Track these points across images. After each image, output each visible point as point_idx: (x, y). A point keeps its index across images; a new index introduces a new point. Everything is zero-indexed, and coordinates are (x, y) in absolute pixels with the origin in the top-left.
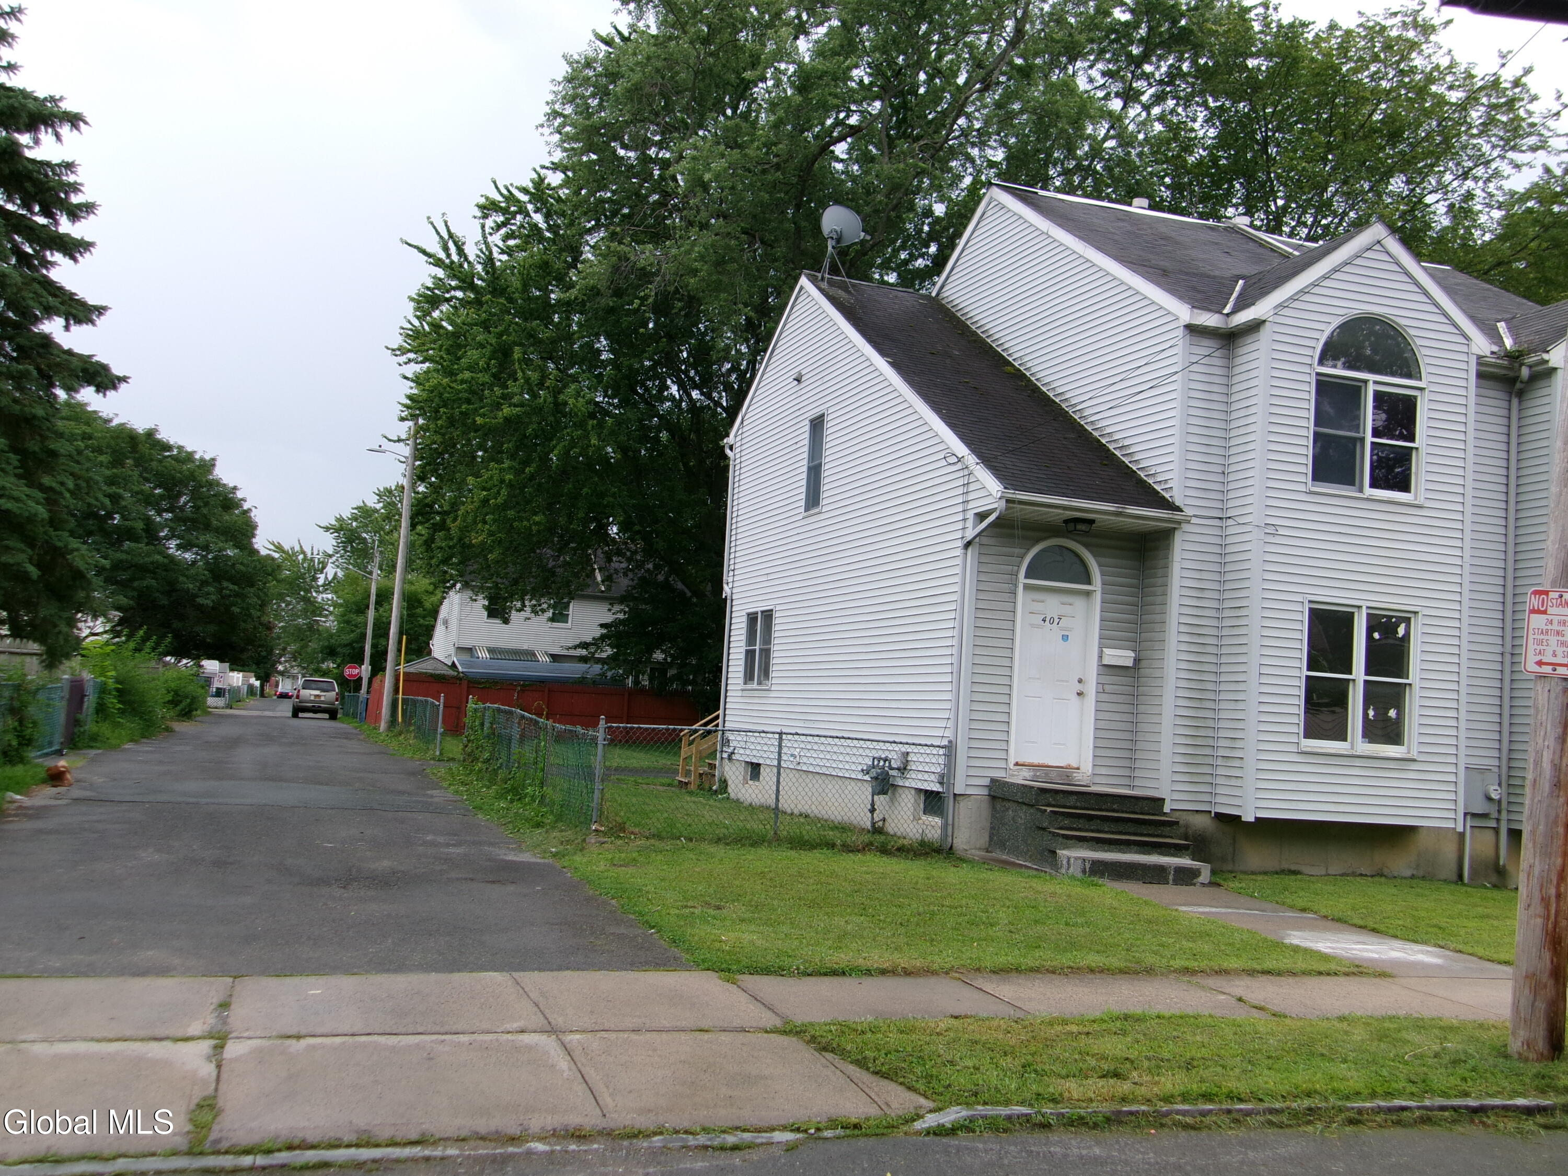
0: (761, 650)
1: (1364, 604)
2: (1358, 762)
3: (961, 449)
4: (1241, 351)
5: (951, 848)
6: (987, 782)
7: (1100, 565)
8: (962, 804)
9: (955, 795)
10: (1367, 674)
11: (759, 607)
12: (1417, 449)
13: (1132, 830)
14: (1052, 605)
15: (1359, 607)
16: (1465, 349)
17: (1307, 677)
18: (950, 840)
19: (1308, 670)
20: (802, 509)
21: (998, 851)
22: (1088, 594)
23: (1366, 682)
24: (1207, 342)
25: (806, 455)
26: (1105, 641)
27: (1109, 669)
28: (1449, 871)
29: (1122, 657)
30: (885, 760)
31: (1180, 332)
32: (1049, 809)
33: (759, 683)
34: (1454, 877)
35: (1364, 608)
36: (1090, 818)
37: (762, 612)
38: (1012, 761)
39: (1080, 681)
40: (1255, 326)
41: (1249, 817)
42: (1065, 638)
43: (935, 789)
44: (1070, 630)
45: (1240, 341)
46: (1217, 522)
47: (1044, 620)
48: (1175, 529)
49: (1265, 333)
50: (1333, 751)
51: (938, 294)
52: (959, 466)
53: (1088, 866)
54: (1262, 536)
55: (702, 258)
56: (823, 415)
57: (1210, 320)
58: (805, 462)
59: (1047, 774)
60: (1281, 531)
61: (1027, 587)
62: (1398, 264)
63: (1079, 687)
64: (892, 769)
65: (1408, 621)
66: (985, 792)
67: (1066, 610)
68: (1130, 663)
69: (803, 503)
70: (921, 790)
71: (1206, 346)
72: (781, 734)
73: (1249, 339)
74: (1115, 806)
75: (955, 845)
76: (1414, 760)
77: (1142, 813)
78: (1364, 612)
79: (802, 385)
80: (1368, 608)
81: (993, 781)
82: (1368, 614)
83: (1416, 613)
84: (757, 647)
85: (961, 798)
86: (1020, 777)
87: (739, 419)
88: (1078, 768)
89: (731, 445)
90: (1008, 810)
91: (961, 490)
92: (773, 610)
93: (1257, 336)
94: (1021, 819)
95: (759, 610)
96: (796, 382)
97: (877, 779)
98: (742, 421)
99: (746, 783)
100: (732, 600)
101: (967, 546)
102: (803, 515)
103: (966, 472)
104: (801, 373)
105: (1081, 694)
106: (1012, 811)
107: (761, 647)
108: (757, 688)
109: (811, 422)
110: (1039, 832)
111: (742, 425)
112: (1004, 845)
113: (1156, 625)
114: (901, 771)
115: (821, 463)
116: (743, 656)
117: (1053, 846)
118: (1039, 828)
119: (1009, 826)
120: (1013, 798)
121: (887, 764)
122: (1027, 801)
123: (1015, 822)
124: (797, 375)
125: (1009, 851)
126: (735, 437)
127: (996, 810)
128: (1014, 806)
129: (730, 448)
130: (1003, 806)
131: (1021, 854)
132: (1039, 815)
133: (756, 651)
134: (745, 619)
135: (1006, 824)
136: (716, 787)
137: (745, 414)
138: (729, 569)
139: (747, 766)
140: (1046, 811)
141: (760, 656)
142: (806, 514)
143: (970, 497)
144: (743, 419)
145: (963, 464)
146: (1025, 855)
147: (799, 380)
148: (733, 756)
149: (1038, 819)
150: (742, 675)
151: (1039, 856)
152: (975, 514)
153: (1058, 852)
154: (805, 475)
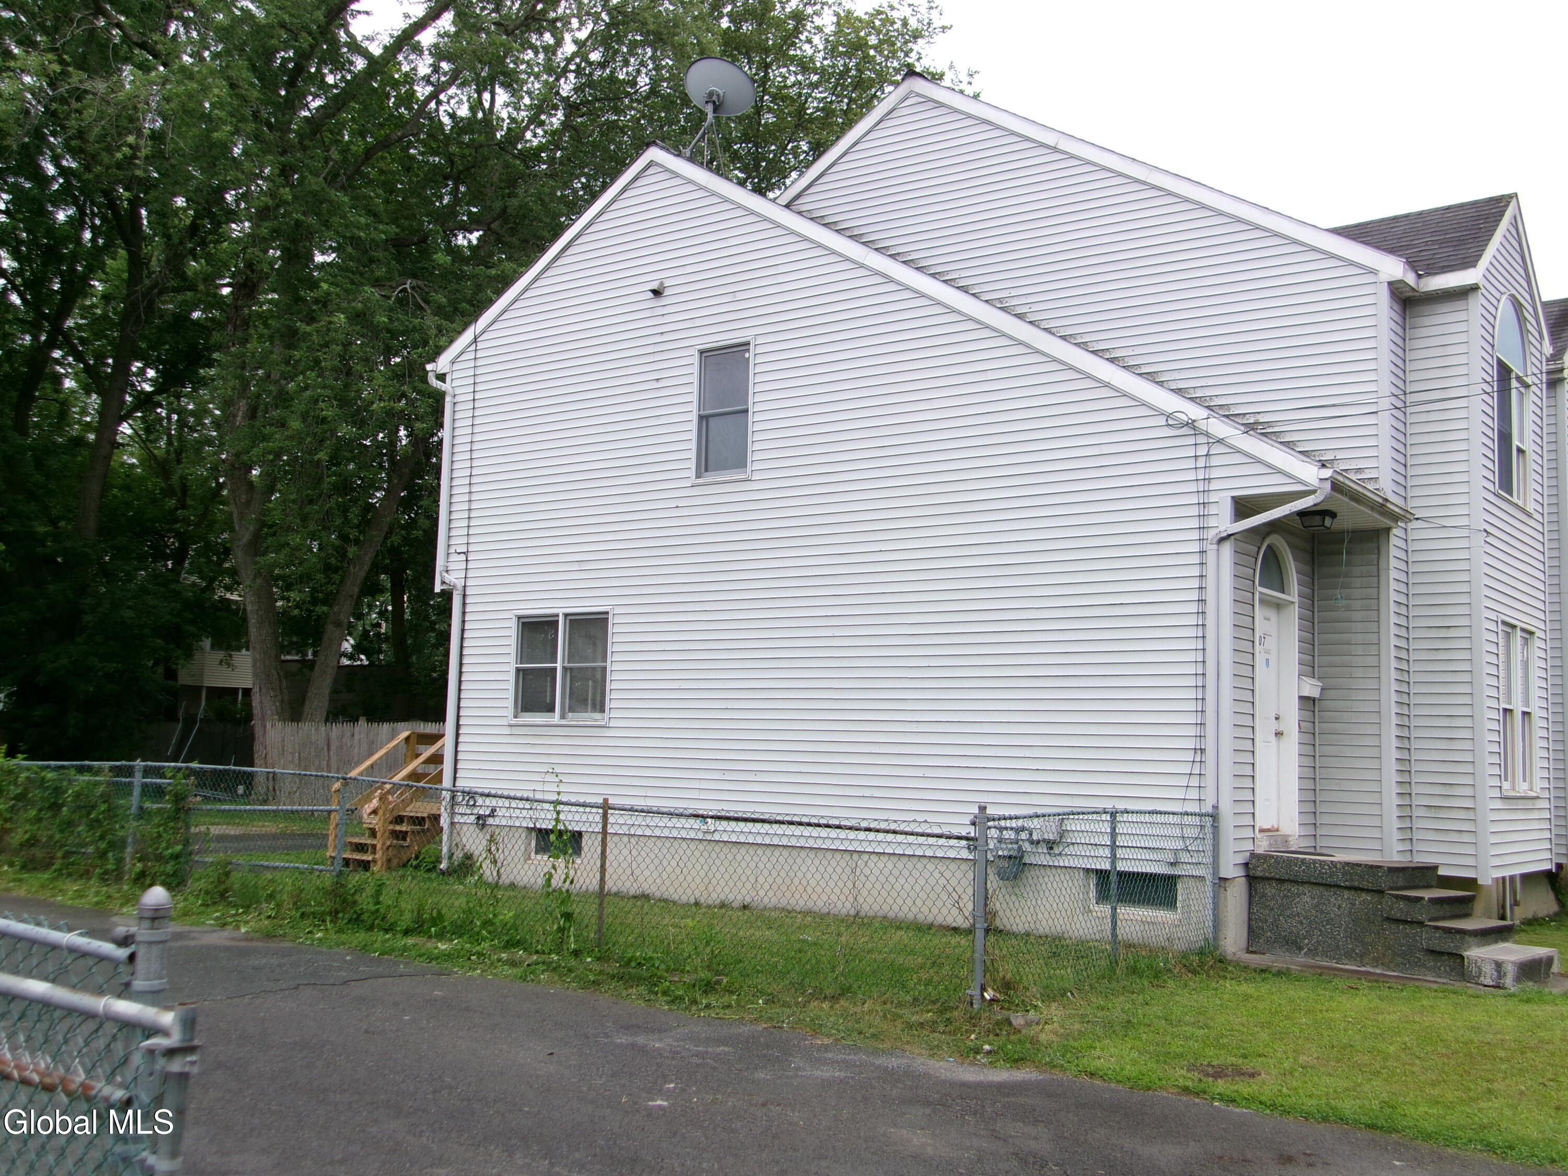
0: (565, 669)
1: (1519, 625)
2: (1520, 804)
4: (1427, 321)
7: (1297, 572)
8: (1229, 891)
9: (1220, 879)
11: (558, 606)
12: (1524, 452)
15: (1515, 627)
16: (1540, 348)
17: (1502, 709)
18: (1216, 942)
19: (1502, 701)
20: (693, 473)
21: (1279, 952)
23: (1520, 712)
24: (1395, 306)
25: (694, 398)
26: (1305, 668)
27: (1306, 702)
29: (1311, 688)
30: (1018, 830)
31: (1385, 291)
33: (563, 717)
35: (1518, 629)
36: (1442, 901)
37: (566, 615)
38: (1257, 828)
40: (1464, 292)
41: (1487, 879)
42: (1267, 662)
43: (1162, 872)
44: (1269, 652)
45: (1426, 309)
48: (1390, 529)
49: (1475, 303)
50: (1512, 794)
52: (1186, 430)
53: (1516, 970)
56: (748, 344)
57: (1409, 279)
58: (694, 407)
60: (1489, 539)
61: (1264, 602)
62: (1520, 244)
63: (1275, 726)
64: (1030, 841)
66: (1244, 872)
67: (1266, 627)
68: (1317, 694)
69: (693, 464)
70: (1088, 869)
71: (1396, 314)
73: (1444, 307)
74: (1417, 881)
76: (1538, 798)
78: (1519, 633)
79: (664, 301)
80: (1520, 629)
81: (1255, 856)
82: (1520, 636)
83: (1533, 634)
84: (559, 665)
85: (1228, 884)
86: (1262, 849)
87: (468, 335)
88: (1277, 830)
89: (444, 375)
90: (1298, 895)
91: (1191, 464)
92: (607, 613)
93: (1460, 304)
94: (1339, 907)
95: (561, 612)
96: (651, 295)
97: (1010, 857)
98: (475, 340)
99: (529, 858)
100: (464, 596)
101: (1222, 540)
102: (693, 480)
103: (1202, 439)
104: (662, 284)
105: (1279, 734)
106: (1313, 898)
107: (566, 665)
108: (563, 722)
109: (702, 352)
110: (1393, 926)
111: (473, 347)
112: (1294, 943)
113: (1353, 646)
114: (1051, 845)
115: (747, 411)
116: (512, 676)
117: (1449, 945)
118: (1397, 921)
119: (1306, 918)
120: (1319, 880)
121: (1024, 835)
122: (1364, 885)
123: (1322, 912)
124: (654, 286)
125: (1312, 952)
126: (453, 362)
127: (1264, 895)
128: (1317, 891)
129: (442, 377)
130: (1269, 890)
131: (1349, 955)
132: (1402, 904)
133: (555, 669)
134: (513, 624)
135: (1298, 914)
136: (443, 866)
137: (483, 332)
138: (452, 550)
139: (534, 834)
140: (1422, 898)
141: (571, 677)
142: (700, 481)
143: (1214, 474)
144: (475, 338)
145: (1194, 428)
146: (1361, 958)
147: (657, 293)
148: (490, 821)
149: (1401, 910)
150: (510, 703)
151: (1399, 959)
152: (1233, 497)
153: (1465, 954)
154: (694, 426)
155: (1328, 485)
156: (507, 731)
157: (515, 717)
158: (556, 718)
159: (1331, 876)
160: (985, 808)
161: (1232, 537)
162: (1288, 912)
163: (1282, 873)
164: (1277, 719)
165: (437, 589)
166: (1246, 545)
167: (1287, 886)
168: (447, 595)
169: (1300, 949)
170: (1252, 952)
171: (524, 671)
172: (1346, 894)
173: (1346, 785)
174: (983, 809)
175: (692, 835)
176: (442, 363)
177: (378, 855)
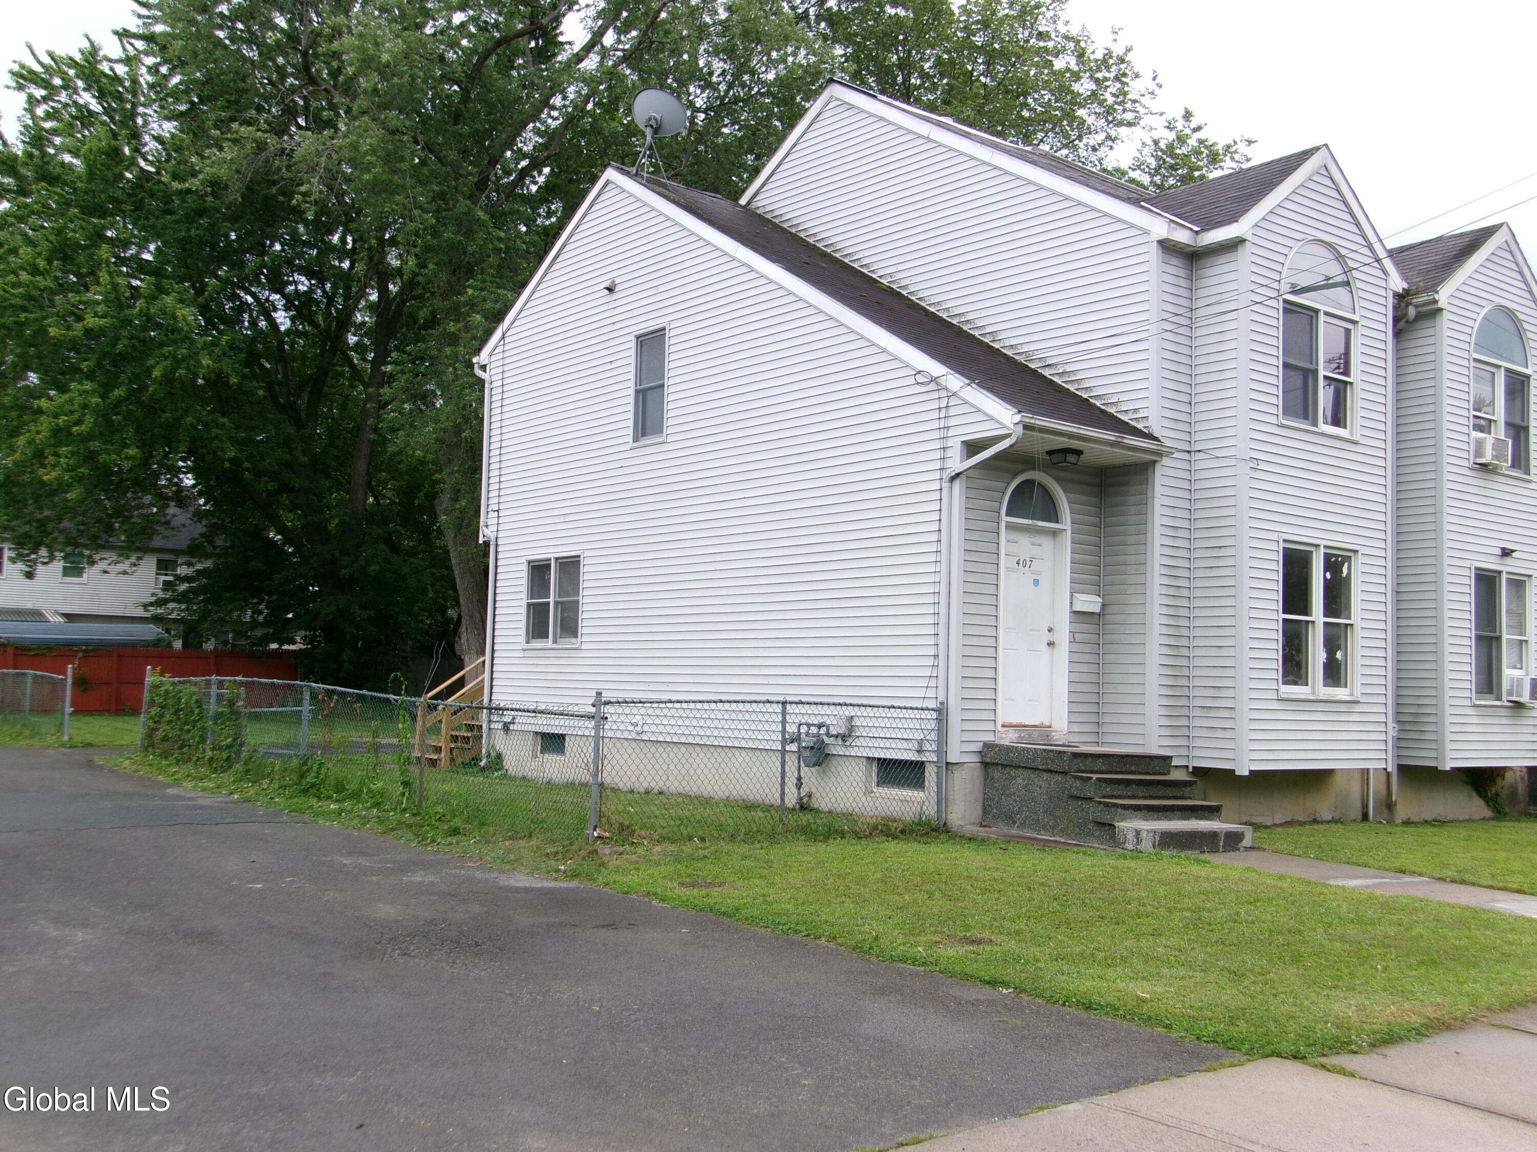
0: (556, 603)
1: (1322, 543)
2: (1320, 707)
3: (935, 368)
4: (1209, 272)
5: (945, 824)
6: (978, 747)
7: (1069, 502)
8: (956, 774)
9: (947, 763)
10: (1325, 616)
11: (550, 552)
12: (1351, 383)
13: (1160, 793)
14: (1025, 545)
15: (1317, 546)
16: (1383, 284)
17: (1284, 620)
18: (944, 816)
19: (1284, 612)
20: (631, 439)
21: (1001, 825)
22: (1054, 533)
23: (1325, 624)
24: (1174, 261)
25: (632, 376)
26: (1077, 586)
27: (1079, 616)
28: (1356, 813)
29: (1089, 603)
30: (820, 726)
31: (1154, 248)
32: (1095, 776)
33: (555, 642)
34: (1360, 816)
35: (1322, 547)
36: (1128, 783)
37: (557, 559)
38: (999, 723)
39: (1050, 630)
40: (1235, 244)
41: (1243, 770)
42: (1036, 582)
43: (913, 759)
44: (1040, 573)
45: (1207, 262)
46: (1185, 456)
47: (1018, 563)
48: (1155, 462)
49: (1245, 254)
50: (1303, 697)
51: (749, 203)
52: (932, 386)
53: (1158, 838)
54: (1248, 471)
55: (374, 151)
56: (664, 329)
57: (1182, 236)
58: (632, 384)
59: (1029, 735)
60: (1262, 466)
61: (1009, 526)
62: (1338, 191)
63: (1048, 637)
64: (828, 735)
65: (1349, 559)
66: (976, 758)
67: (1036, 551)
68: (1096, 609)
69: (630, 431)
70: (874, 758)
71: (1175, 268)
72: (784, 703)
73: (1221, 259)
74: (1133, 768)
75: (949, 823)
76: (1358, 702)
77: (1154, 774)
78: (1322, 550)
79: (616, 296)
80: (1325, 547)
81: (986, 745)
82: (1325, 554)
83: (1355, 552)
84: (551, 600)
85: (955, 767)
86: (1008, 738)
87: (498, 334)
88: (1050, 727)
89: (485, 365)
90: (1015, 778)
91: (935, 415)
92: (579, 556)
93: (1231, 256)
94: (1040, 788)
95: (552, 556)
96: (606, 292)
97: (812, 748)
98: (503, 337)
99: (537, 757)
100: (497, 545)
101: (953, 479)
102: (631, 445)
103: (943, 394)
104: (613, 282)
105: (1051, 644)
106: (1024, 780)
107: (557, 599)
108: (554, 646)
109: (638, 337)
110: (1075, 802)
111: (502, 343)
112: (1011, 818)
113: (1129, 567)
114: (844, 738)
115: (663, 386)
116: (524, 610)
117: (1106, 818)
118: (1078, 798)
119: (1019, 797)
120: (1026, 765)
121: (823, 730)
122: (1055, 767)
123: (1029, 791)
124: (607, 284)
125: (1022, 825)
126: (491, 355)
127: (993, 778)
128: (1027, 773)
129: (483, 368)
130: (996, 773)
131: (1044, 827)
132: (1078, 783)
133: (548, 603)
134: (525, 567)
135: (1014, 794)
136: (483, 763)
137: (508, 330)
138: (490, 509)
139: (539, 738)
140: (1091, 778)
141: (562, 609)
142: (636, 444)
143: (952, 422)
144: (503, 335)
145: (938, 384)
146: (1052, 829)
147: (610, 290)
148: (511, 727)
149: (1077, 788)
150: (523, 632)
151: (1077, 830)
152: (963, 442)
153: (1117, 824)
154: (631, 399)
155: (1020, 429)
156: (521, 654)
157: (528, 642)
158: (549, 643)
159: (1034, 762)
160: (601, 694)
161: (963, 477)
162: (1007, 792)
163: (1003, 760)
164: (1049, 631)
165: (481, 541)
166: (988, 482)
167: (1008, 770)
168: (487, 544)
169: (1014, 823)
170: (985, 826)
171: (534, 605)
172: (1045, 775)
173: (1122, 688)
174: (599, 694)
175: (626, 735)
176: (483, 357)
177: (443, 755)
